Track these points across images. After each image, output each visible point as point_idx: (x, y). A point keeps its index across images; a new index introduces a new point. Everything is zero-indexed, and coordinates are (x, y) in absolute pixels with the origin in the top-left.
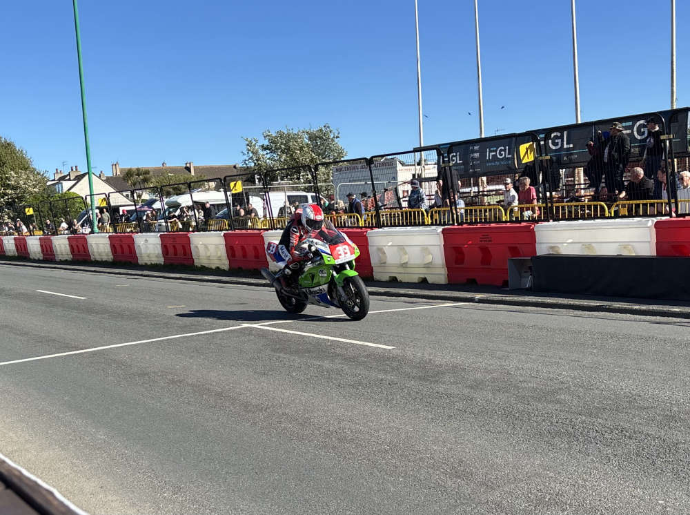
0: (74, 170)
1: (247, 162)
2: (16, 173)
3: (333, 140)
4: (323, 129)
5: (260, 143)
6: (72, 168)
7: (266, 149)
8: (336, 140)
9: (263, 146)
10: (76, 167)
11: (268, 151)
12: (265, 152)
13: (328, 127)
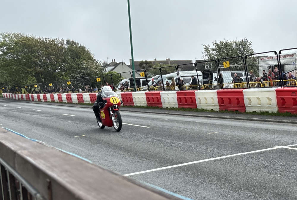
0: (114, 61)
1: (204, 57)
2: (86, 62)
3: (249, 46)
4: (244, 40)
5: (211, 48)
6: (112, 60)
7: (214, 50)
8: (250, 46)
9: (212, 49)
10: (114, 60)
11: (215, 52)
12: (214, 52)
13: (246, 39)
